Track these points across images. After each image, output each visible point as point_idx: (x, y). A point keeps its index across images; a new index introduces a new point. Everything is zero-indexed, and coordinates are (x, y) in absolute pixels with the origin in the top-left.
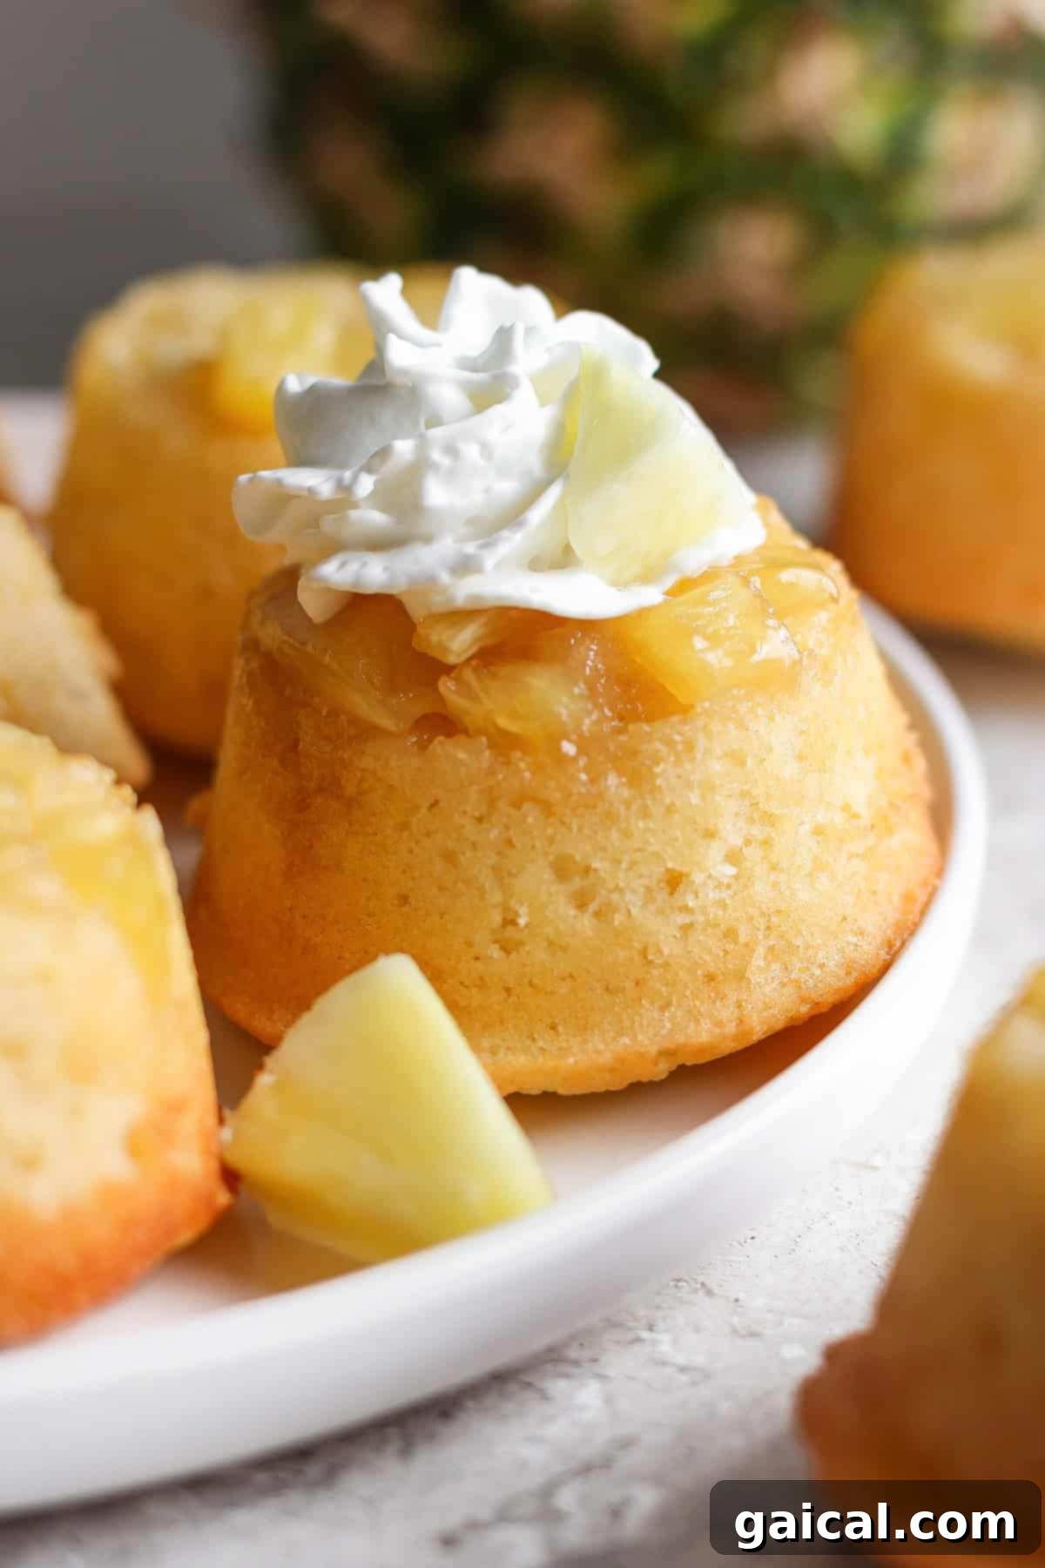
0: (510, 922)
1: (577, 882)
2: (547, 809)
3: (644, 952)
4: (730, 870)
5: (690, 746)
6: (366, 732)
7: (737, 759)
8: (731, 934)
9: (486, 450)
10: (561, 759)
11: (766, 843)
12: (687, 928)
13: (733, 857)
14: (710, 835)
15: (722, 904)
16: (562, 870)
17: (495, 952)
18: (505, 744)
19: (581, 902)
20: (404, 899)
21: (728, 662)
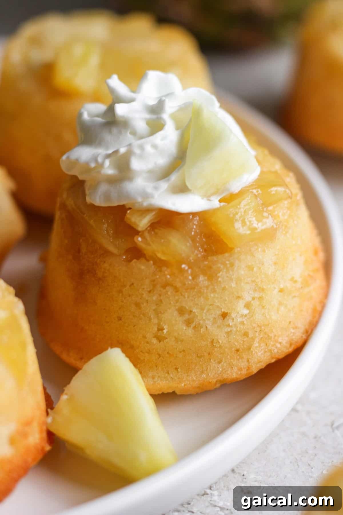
0: (161, 329)
1: (187, 316)
2: (176, 290)
3: (212, 342)
4: (246, 312)
5: (232, 265)
6: (107, 253)
7: (251, 268)
8: (246, 334)
9: (155, 146)
10: (182, 271)
11: (261, 298)
12: (228, 333)
13: (248, 306)
14: (239, 297)
15: (242, 323)
16: (181, 311)
17: (155, 341)
18: (160, 264)
19: (188, 323)
20: (120, 319)
21: (248, 232)
